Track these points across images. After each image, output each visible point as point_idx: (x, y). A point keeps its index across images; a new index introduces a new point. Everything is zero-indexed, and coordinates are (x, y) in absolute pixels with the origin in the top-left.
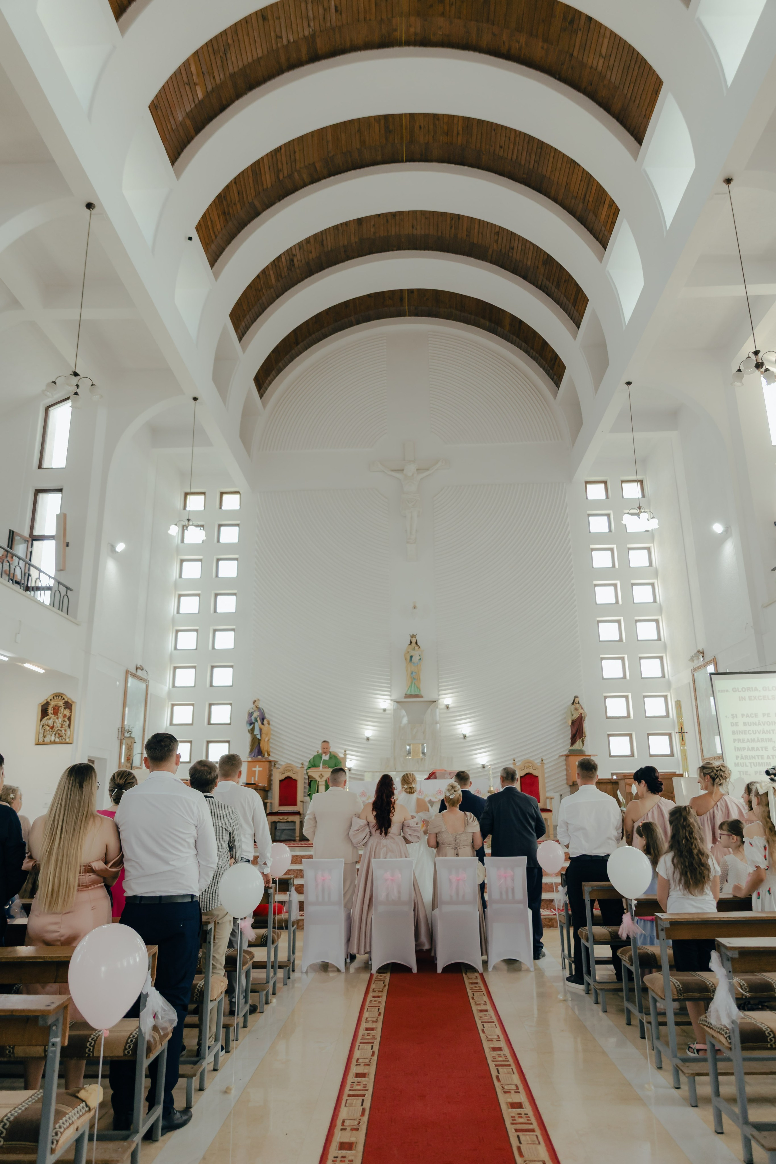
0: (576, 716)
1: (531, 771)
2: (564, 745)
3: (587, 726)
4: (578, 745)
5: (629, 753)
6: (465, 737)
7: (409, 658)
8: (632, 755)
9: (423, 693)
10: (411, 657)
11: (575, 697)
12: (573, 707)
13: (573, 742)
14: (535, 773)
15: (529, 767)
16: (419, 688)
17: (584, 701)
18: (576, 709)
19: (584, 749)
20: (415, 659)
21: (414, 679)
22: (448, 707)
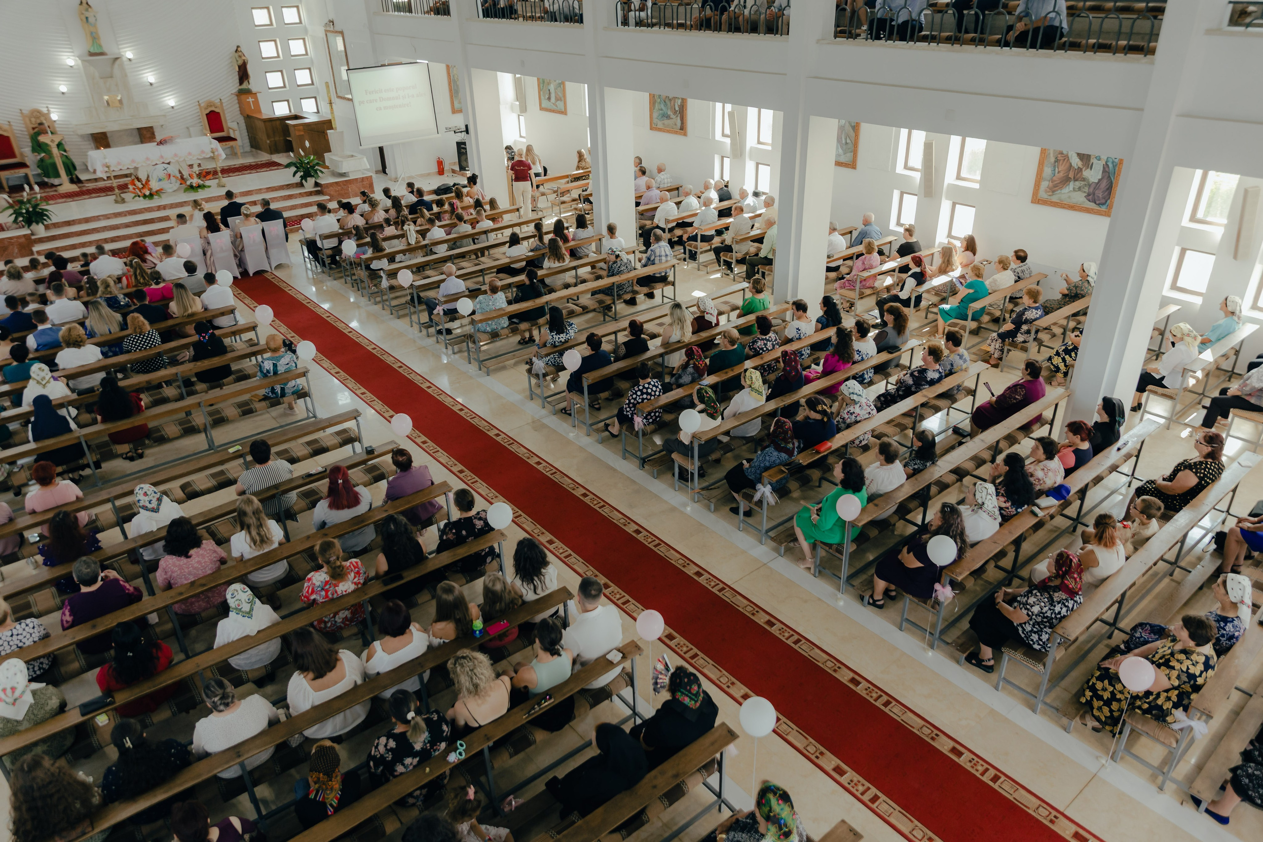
0: (240, 62)
1: (213, 109)
2: (233, 85)
3: (250, 69)
4: (244, 86)
5: (282, 85)
6: (151, 84)
7: (85, 20)
8: (285, 86)
9: (105, 50)
10: (87, 18)
11: (238, 47)
12: (237, 55)
13: (241, 83)
14: (217, 110)
15: (211, 106)
16: (100, 46)
17: (243, 49)
18: (240, 57)
19: (250, 87)
20: (91, 20)
21: (94, 37)
22: (130, 60)
